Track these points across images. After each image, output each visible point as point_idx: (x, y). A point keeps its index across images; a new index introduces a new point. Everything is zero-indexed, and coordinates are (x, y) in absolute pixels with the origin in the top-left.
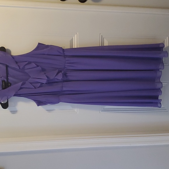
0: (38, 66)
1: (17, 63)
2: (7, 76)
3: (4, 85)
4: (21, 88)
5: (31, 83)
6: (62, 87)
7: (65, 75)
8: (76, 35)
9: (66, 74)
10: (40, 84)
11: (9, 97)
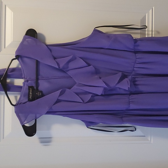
0: (89, 65)
1: (55, 58)
2: (37, 79)
3: (31, 93)
4: (58, 101)
5: (77, 94)
6: (129, 103)
7: (134, 82)
8: (151, 10)
9: (136, 81)
10: (91, 95)
11: (38, 116)
